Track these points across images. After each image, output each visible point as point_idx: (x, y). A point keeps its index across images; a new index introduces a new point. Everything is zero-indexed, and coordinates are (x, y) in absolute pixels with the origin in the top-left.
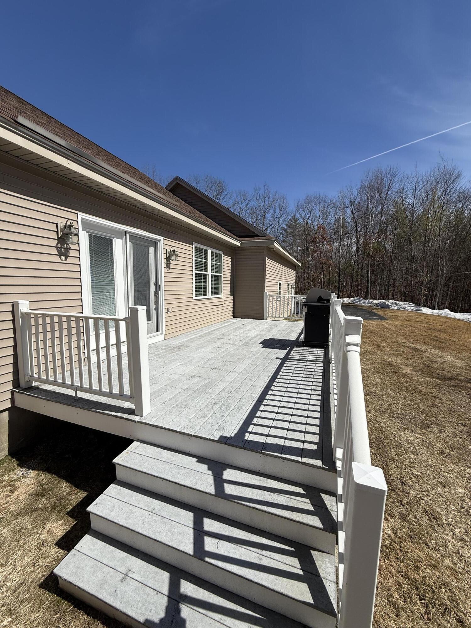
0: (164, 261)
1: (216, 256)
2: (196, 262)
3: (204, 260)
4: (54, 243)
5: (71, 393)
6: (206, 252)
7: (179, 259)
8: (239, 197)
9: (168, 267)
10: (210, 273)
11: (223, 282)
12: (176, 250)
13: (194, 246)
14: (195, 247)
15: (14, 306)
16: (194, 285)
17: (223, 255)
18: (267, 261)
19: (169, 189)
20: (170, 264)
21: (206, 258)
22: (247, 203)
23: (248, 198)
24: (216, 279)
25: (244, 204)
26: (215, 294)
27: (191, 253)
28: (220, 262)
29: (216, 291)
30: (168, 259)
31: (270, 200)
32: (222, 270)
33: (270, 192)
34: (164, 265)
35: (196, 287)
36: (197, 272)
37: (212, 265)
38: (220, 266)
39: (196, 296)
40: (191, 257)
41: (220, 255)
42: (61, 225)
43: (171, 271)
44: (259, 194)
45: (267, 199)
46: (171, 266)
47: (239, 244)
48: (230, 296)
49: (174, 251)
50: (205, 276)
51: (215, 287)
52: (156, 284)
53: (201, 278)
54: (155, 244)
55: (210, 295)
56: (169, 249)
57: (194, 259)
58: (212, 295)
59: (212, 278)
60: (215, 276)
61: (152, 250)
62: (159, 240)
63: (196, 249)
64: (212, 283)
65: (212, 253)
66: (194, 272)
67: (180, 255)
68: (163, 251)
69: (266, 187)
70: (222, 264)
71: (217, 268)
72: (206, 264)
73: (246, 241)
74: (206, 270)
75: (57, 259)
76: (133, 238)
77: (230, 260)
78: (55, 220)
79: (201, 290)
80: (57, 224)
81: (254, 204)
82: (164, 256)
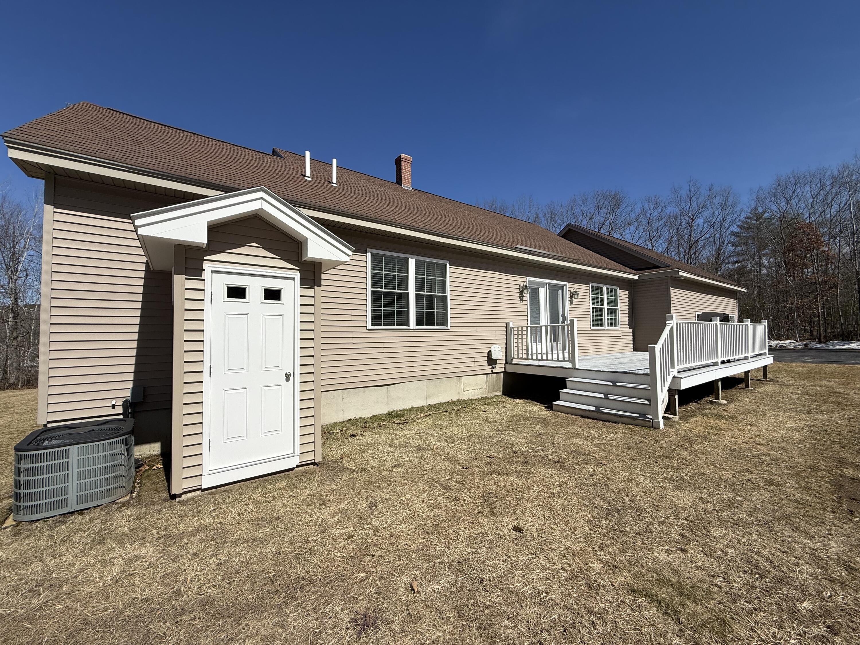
0: (568, 299)
1: (612, 292)
2: (593, 298)
3: (599, 296)
4: (518, 294)
5: (536, 363)
6: (602, 289)
7: (580, 297)
8: (646, 205)
9: (571, 303)
10: (606, 307)
11: (620, 315)
12: (578, 290)
13: (590, 285)
14: (592, 286)
15: (507, 324)
16: (591, 317)
17: (618, 290)
18: (671, 291)
19: (561, 235)
20: (572, 301)
21: (602, 294)
22: (660, 210)
23: (662, 204)
24: (613, 312)
25: (655, 213)
26: (612, 326)
27: (588, 291)
28: (616, 295)
29: (613, 323)
30: (571, 297)
31: (700, 200)
32: (619, 304)
33: (699, 189)
34: (568, 302)
35: (593, 318)
36: (593, 306)
37: (608, 299)
38: (616, 300)
39: (593, 326)
40: (588, 294)
41: (616, 290)
42: (522, 286)
43: (573, 306)
44: (679, 195)
45: (694, 199)
46: (574, 303)
47: (636, 278)
48: (628, 329)
49: (576, 291)
50: (601, 309)
51: (611, 320)
52: (563, 316)
53: (598, 311)
54: (562, 288)
55: (606, 326)
56: (572, 290)
57: (591, 295)
58: (608, 326)
59: (608, 311)
60: (611, 310)
61: (560, 292)
62: (565, 285)
63: (593, 287)
64: (608, 316)
65: (608, 289)
66: (591, 306)
67: (580, 294)
68: (568, 292)
69: (692, 183)
70: (618, 298)
71: (613, 302)
72: (602, 299)
73: (644, 273)
74: (602, 304)
75: (519, 302)
76: (550, 285)
77: (628, 294)
78: (519, 283)
79: (598, 322)
80: (520, 285)
81: (671, 210)
82: (568, 296)
